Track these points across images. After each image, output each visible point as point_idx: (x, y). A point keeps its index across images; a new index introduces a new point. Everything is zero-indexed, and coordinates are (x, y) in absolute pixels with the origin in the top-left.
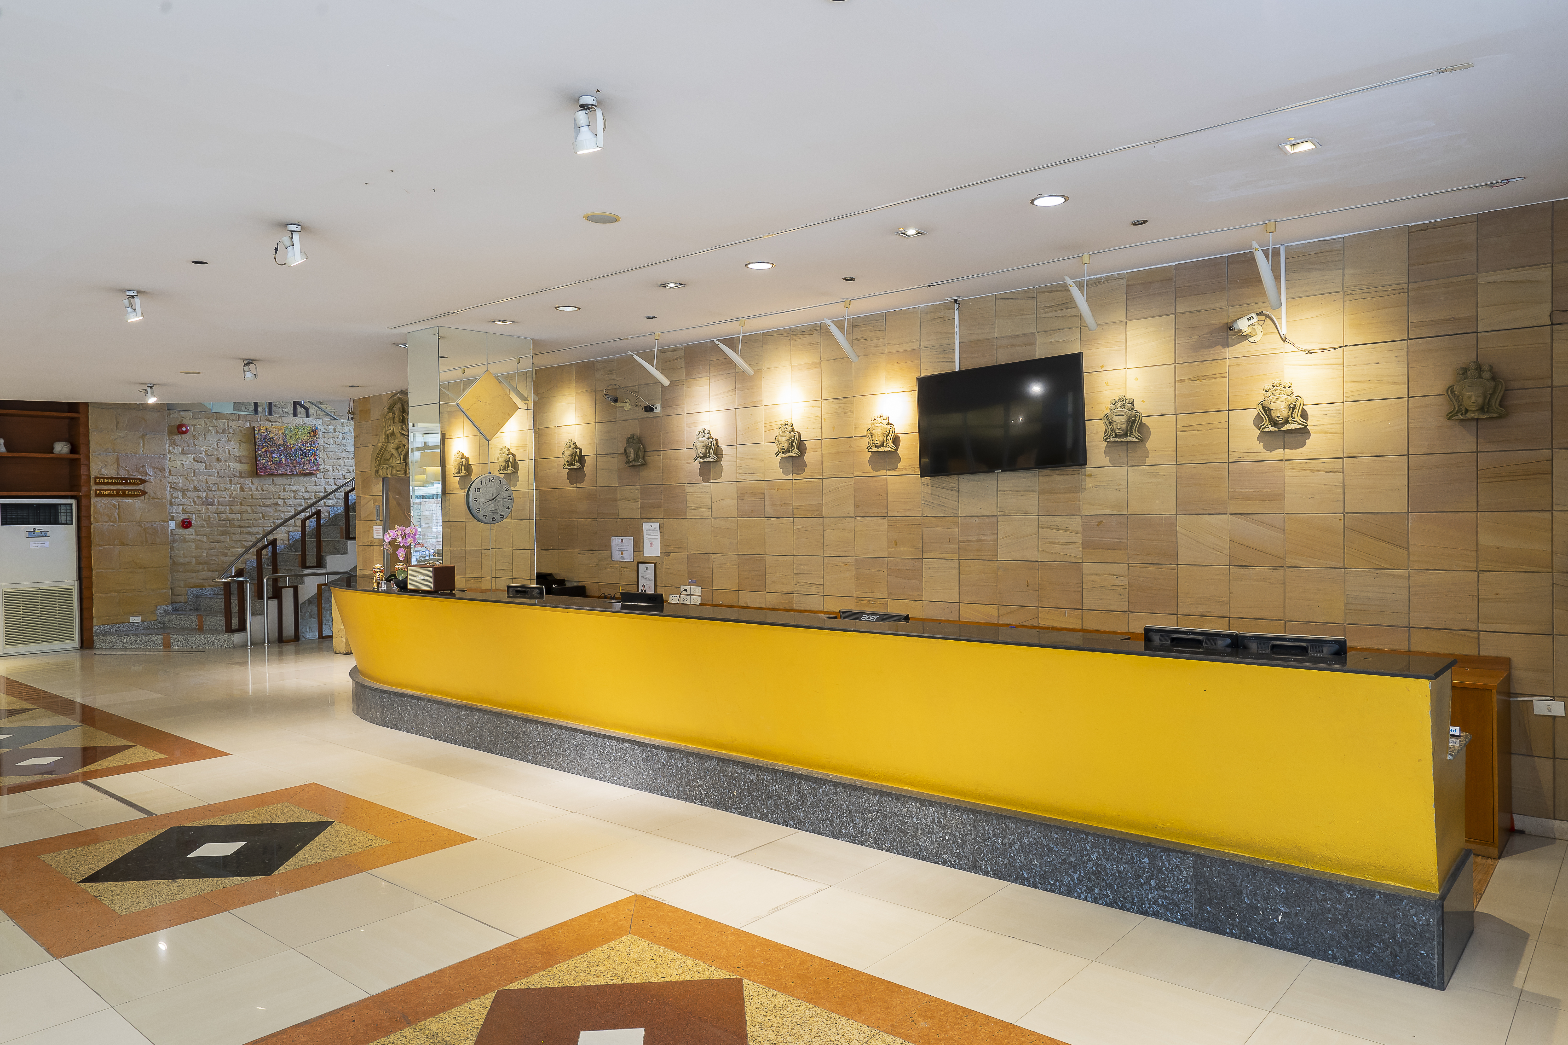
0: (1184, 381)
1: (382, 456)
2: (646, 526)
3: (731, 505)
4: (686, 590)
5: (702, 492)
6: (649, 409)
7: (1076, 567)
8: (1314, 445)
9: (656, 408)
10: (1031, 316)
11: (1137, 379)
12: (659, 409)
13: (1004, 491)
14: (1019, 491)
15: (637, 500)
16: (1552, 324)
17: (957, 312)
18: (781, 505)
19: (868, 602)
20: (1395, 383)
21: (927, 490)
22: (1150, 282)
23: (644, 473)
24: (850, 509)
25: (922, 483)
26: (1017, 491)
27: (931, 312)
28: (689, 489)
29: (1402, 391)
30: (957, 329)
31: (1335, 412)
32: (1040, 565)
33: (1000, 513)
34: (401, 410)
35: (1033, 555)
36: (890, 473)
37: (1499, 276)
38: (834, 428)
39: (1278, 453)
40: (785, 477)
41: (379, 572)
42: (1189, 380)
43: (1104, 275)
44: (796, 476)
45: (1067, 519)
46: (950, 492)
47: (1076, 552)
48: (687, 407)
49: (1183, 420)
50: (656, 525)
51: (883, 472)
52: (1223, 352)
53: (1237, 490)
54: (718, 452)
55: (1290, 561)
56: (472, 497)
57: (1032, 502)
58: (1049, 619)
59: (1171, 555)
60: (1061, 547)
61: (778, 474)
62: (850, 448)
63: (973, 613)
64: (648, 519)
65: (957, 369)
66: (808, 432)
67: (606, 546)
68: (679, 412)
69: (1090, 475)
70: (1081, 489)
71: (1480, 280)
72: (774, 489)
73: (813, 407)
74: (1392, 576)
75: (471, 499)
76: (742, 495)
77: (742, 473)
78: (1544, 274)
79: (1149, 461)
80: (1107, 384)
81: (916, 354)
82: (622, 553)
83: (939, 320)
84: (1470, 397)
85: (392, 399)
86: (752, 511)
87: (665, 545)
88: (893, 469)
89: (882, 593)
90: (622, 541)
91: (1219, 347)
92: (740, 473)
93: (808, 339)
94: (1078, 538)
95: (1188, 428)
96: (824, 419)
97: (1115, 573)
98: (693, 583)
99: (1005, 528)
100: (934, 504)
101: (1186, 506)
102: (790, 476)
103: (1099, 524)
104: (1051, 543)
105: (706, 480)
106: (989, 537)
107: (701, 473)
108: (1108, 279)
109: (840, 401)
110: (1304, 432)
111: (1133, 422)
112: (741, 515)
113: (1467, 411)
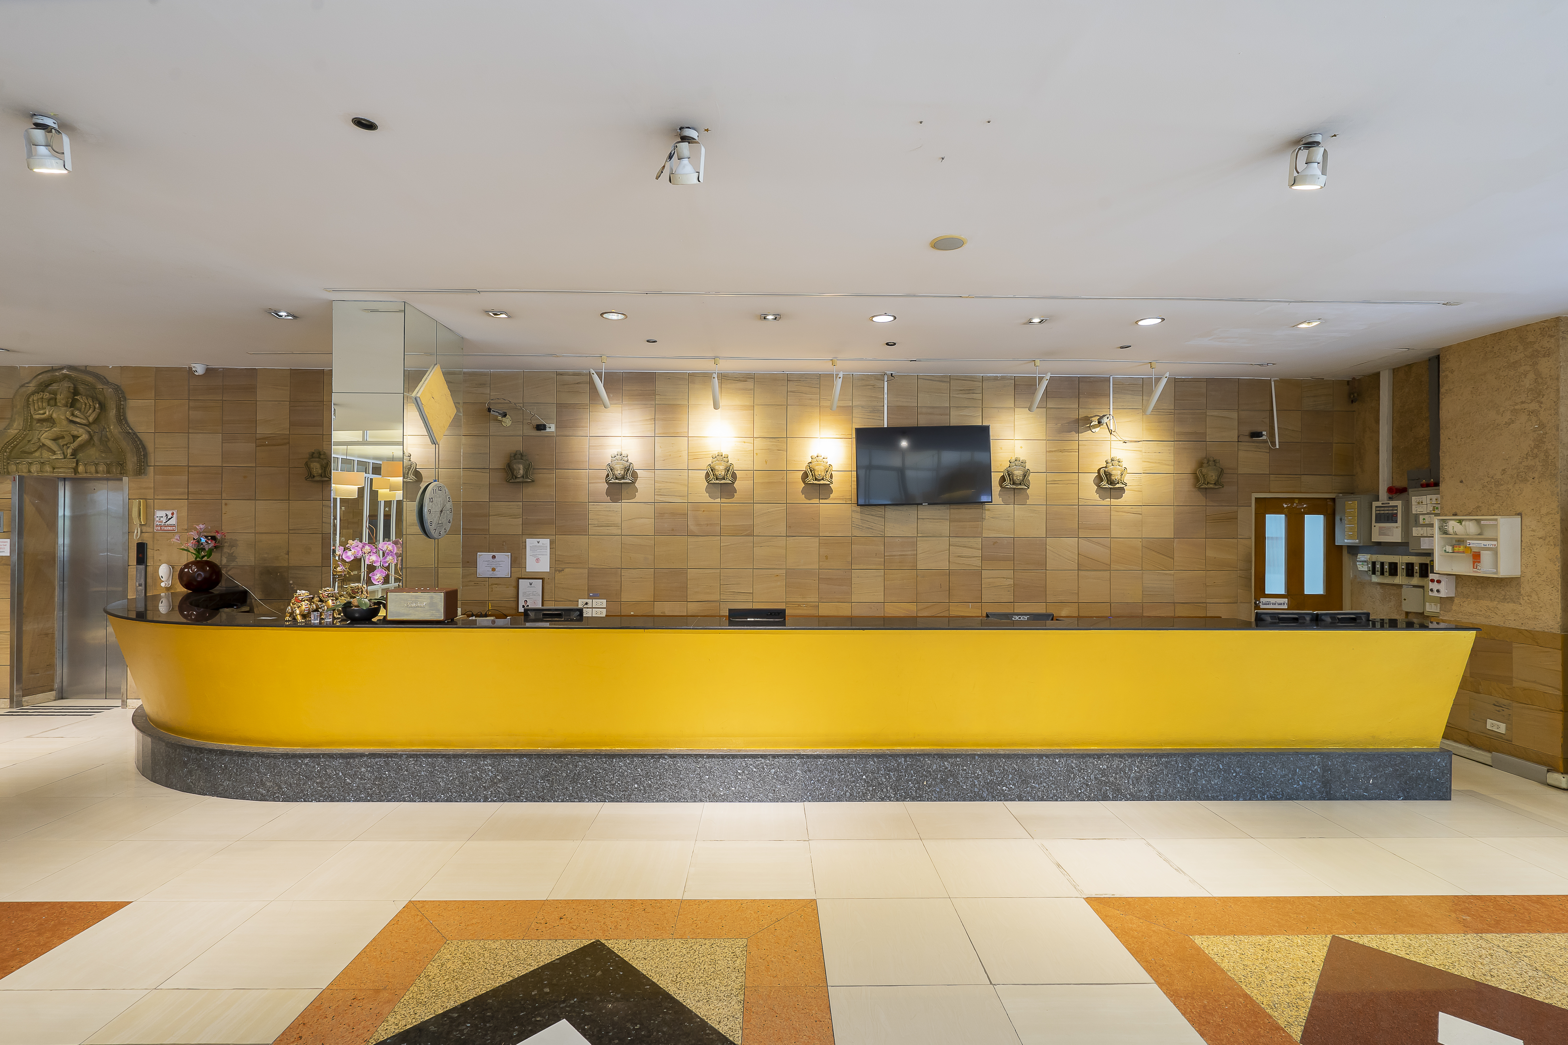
0: (1052, 451)
1: (14, 447)
2: (530, 542)
3: (647, 524)
4: (587, 604)
5: (609, 511)
6: (541, 427)
7: (979, 574)
8: (1128, 497)
9: (550, 428)
10: (946, 395)
11: (1021, 447)
12: (552, 428)
13: (923, 519)
14: (935, 519)
15: (518, 517)
16: (1238, 441)
17: (886, 383)
18: (707, 525)
19: (799, 605)
20: (1168, 465)
21: (857, 516)
22: (1031, 385)
23: (529, 490)
24: (782, 529)
25: (853, 511)
26: (933, 519)
27: (863, 380)
28: (591, 507)
29: (1170, 469)
30: (886, 396)
31: (1138, 478)
32: (950, 573)
33: (919, 535)
34: (72, 391)
35: (944, 565)
36: (821, 501)
37: (1215, 413)
38: (766, 462)
39: (1107, 501)
40: (712, 501)
41: (307, 600)
42: (1055, 451)
43: (1000, 375)
44: (723, 500)
45: (971, 540)
46: (877, 518)
47: (978, 562)
48: (595, 430)
49: (1051, 476)
50: (546, 542)
51: (817, 501)
52: (1074, 435)
53: (1084, 523)
54: (635, 475)
55: (1113, 567)
56: (428, 508)
57: (944, 527)
58: (957, 610)
59: (1043, 564)
60: (967, 559)
61: (705, 497)
62: (782, 479)
63: (894, 610)
64: (533, 535)
65: (886, 426)
66: (739, 462)
67: (468, 562)
68: (581, 433)
69: (988, 510)
70: (983, 519)
71: (1207, 414)
72: (699, 511)
73: (745, 442)
74: (1166, 574)
75: (425, 510)
76: (659, 515)
77: (661, 495)
78: (1235, 415)
79: (1028, 502)
80: (1001, 449)
81: (847, 410)
82: (494, 570)
83: (870, 387)
84: (1212, 476)
85: (49, 375)
86: (673, 530)
87: (555, 560)
88: (826, 499)
89: (813, 598)
90: (494, 557)
91: (1074, 433)
92: (657, 495)
93: (740, 385)
94: (979, 553)
95: (1054, 482)
96: (757, 454)
97: (1005, 577)
98: (596, 597)
99: (923, 546)
100: (863, 527)
101: (1053, 532)
102: (718, 500)
103: (995, 543)
104: (959, 556)
105: (614, 500)
106: (909, 553)
107: (608, 493)
108: (1003, 378)
109: (774, 440)
110: (1122, 489)
111: (1025, 476)
112: (658, 532)
113: (1208, 483)
